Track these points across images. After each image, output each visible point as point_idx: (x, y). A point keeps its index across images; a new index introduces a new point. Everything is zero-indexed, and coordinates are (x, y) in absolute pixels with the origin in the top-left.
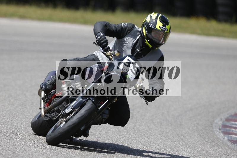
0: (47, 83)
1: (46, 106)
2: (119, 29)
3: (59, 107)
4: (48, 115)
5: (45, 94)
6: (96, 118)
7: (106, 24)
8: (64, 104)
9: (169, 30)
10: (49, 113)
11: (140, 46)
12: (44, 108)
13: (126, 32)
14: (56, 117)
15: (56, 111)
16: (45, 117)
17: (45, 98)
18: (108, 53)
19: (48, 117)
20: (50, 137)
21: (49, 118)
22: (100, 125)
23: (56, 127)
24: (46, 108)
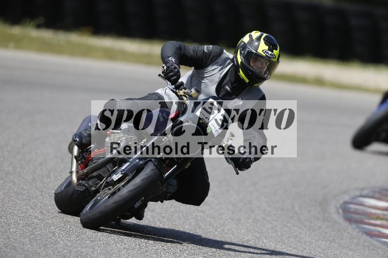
0: (84, 133)
1: (81, 169)
2: (200, 54)
3: (100, 172)
4: (84, 182)
5: (78, 151)
6: (157, 191)
7: (180, 46)
8: (109, 167)
9: (277, 57)
10: (85, 180)
11: (231, 83)
12: (77, 172)
13: (210, 60)
14: (95, 186)
15: (96, 176)
16: (78, 185)
17: (80, 156)
18: (181, 91)
19: (83, 185)
20: (86, 216)
21: (84, 188)
22: (162, 202)
23: (97, 202)
24: (81, 172)
